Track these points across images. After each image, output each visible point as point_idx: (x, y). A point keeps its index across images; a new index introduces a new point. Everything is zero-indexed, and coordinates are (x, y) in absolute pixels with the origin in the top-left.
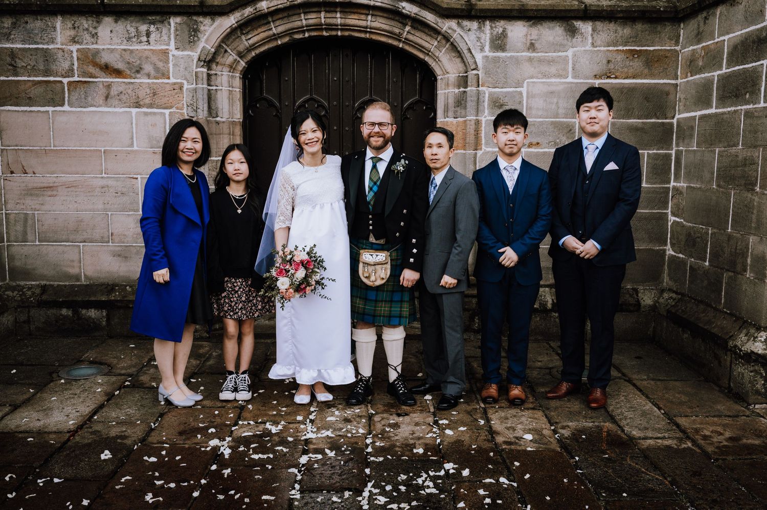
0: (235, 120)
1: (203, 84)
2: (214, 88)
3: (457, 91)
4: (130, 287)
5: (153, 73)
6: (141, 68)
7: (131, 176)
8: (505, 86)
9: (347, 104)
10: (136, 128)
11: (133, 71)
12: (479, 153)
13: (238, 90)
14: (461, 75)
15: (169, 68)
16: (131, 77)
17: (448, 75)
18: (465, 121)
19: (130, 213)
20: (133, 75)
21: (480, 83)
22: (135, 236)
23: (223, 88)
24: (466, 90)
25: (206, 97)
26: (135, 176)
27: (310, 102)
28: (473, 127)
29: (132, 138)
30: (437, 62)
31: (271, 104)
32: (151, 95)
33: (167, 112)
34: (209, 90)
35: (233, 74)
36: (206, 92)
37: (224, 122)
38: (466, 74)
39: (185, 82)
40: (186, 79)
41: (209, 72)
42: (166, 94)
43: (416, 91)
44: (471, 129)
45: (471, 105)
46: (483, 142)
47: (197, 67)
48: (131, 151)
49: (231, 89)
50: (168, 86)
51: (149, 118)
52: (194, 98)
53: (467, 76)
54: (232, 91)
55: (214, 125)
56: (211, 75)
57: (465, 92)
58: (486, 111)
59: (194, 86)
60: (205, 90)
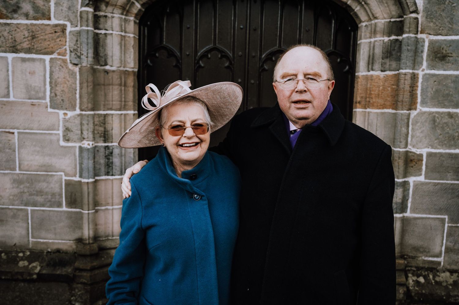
0: (128, 69)
1: (87, 26)
2: (103, 32)
3: (386, 39)
4: (6, 254)
5: (31, 13)
6: (19, 7)
7: (7, 130)
8: (450, 32)
9: (254, 54)
10: (13, 76)
11: (10, 10)
12: (414, 113)
13: (132, 35)
14: (392, 20)
15: (50, 8)
16: (7, 18)
17: (376, 21)
18: (399, 74)
19: (6, 172)
20: (9, 15)
21: (420, 29)
22: (11, 197)
23: (114, 32)
24: (400, 38)
25: (91, 41)
26: (11, 131)
27: (213, 52)
28: (408, 82)
29: (8, 88)
30: (363, 5)
31: (171, 54)
32: (29, 38)
33: (47, 58)
34: (97, 34)
35: (127, 18)
36: (91, 36)
37: (114, 71)
38: (400, 19)
39: (68, 24)
40: (69, 20)
41: (97, 13)
42: (46, 37)
43: (330, 42)
44: (405, 85)
45: (406, 55)
46: (419, 100)
47: (82, 6)
48: (7, 102)
49: (123, 34)
50: (48, 28)
51: (27, 65)
52: (78, 42)
53: (401, 21)
54: (125, 36)
55: (102, 75)
56: (100, 17)
57: (397, 40)
58: (425, 64)
59: (78, 29)
60: (90, 33)
